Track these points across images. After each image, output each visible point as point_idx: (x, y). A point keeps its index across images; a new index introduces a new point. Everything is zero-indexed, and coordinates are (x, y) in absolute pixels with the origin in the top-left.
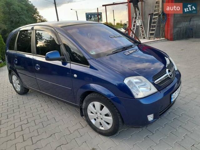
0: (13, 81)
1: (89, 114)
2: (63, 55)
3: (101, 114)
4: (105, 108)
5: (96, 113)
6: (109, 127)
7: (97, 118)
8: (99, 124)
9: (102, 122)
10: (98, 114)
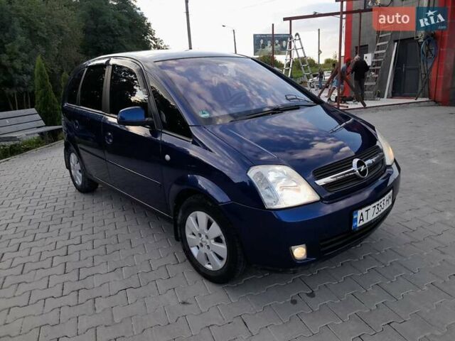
0: (71, 164)
1: (189, 235)
2: (151, 117)
3: (207, 237)
4: (214, 225)
5: (200, 235)
6: (220, 264)
7: (202, 245)
8: (204, 257)
9: (210, 253)
10: (203, 236)
